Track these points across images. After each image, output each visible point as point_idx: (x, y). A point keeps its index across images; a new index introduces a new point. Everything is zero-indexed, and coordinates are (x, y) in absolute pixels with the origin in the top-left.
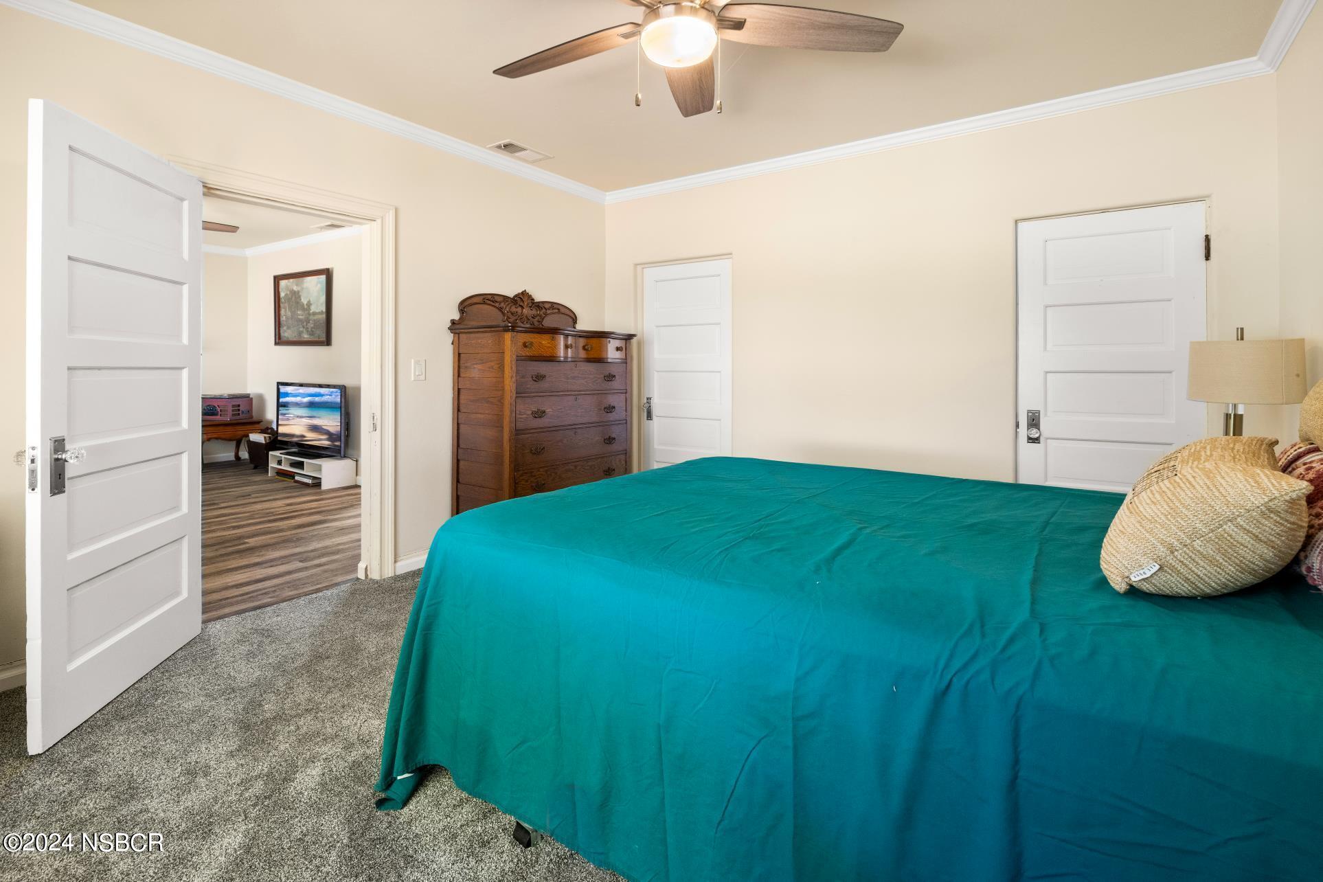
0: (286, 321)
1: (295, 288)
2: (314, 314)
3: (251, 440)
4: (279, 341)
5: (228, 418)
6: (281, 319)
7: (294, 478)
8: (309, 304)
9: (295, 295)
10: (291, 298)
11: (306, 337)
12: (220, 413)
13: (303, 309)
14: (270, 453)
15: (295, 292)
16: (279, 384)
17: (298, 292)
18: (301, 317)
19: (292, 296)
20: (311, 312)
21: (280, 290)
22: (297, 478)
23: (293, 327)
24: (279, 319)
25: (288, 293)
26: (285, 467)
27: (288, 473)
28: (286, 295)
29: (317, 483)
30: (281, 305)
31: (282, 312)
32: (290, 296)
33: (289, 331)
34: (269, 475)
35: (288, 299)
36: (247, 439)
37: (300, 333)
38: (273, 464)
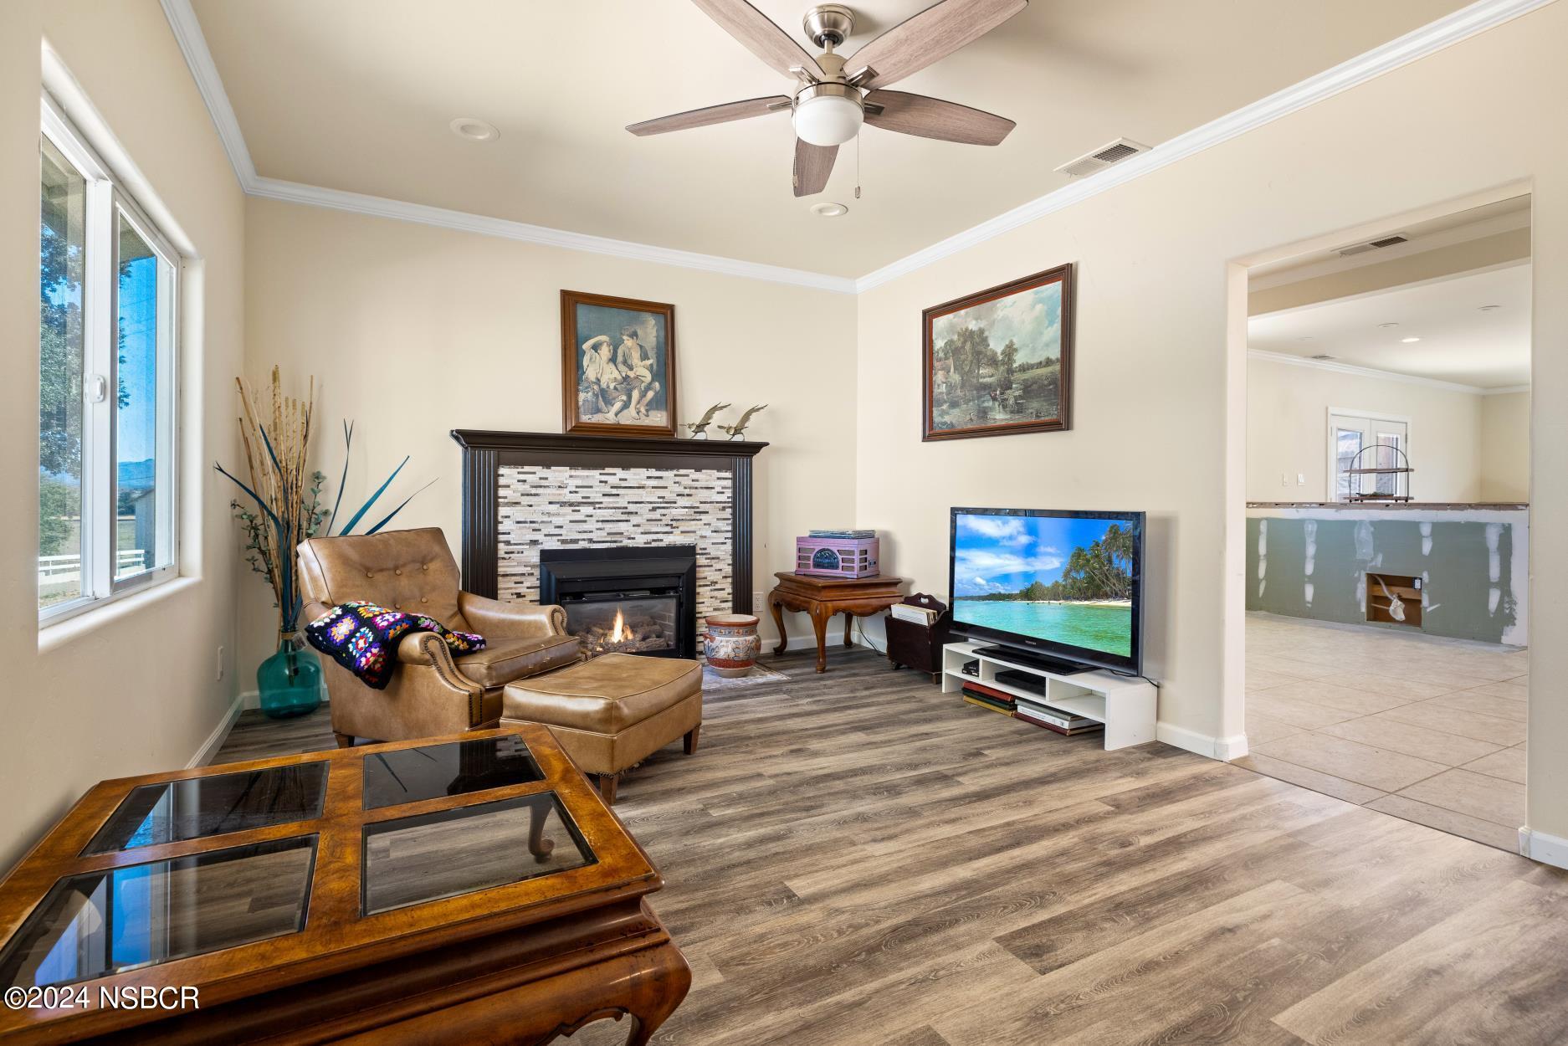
0: (948, 393)
1: (973, 326)
2: (1024, 368)
3: (895, 615)
4: (932, 433)
5: (853, 575)
6: (936, 391)
7: (1015, 707)
8: (1010, 351)
9: (976, 340)
10: (963, 347)
11: (1000, 417)
12: (841, 564)
13: (993, 362)
14: (946, 647)
15: (972, 332)
16: (955, 512)
17: (981, 331)
18: (988, 380)
19: (964, 342)
20: (1015, 366)
21: (934, 337)
22: (1021, 709)
23: (967, 403)
24: (931, 392)
25: (955, 337)
26: (984, 679)
27: (995, 694)
28: (950, 343)
29: (1094, 732)
30: (936, 364)
31: (939, 377)
32: (959, 344)
33: (956, 411)
34: (943, 691)
35: (953, 350)
36: (886, 612)
37: (983, 413)
38: (951, 670)
